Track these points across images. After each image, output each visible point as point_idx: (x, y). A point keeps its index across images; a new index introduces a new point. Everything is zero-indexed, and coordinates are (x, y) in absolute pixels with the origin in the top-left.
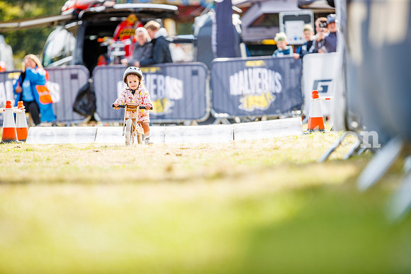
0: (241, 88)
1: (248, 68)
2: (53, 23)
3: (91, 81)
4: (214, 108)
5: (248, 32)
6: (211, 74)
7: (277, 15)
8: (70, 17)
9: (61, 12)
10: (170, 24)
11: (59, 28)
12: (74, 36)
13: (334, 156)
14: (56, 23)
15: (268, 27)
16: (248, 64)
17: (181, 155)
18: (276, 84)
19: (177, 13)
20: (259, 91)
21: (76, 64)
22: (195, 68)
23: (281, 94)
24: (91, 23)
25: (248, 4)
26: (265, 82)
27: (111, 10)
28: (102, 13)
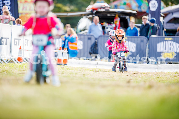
0: (162, 49)
1: (165, 41)
2: (82, 15)
4: (149, 57)
6: (149, 42)
11: (84, 17)
12: (91, 21)
15: (176, 23)
16: (166, 39)
20: (169, 51)
22: (142, 39)
26: (172, 47)
28: (104, 12)
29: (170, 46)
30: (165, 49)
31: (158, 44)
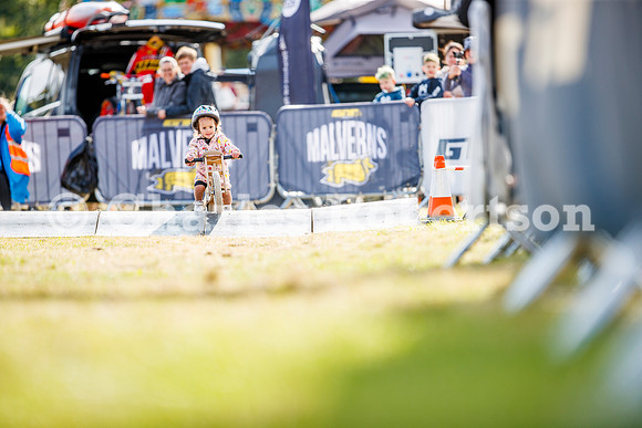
0: (324, 152)
1: (334, 120)
2: (30, 49)
3: (89, 139)
4: (280, 183)
5: (335, 64)
6: (276, 129)
7: (380, 37)
8: (57, 38)
9: (44, 32)
10: (214, 51)
11: (40, 57)
12: (63, 69)
13: (468, 258)
14: (35, 48)
15: (367, 57)
16: (336, 114)
17: (229, 256)
18: (378, 146)
19: (224, 34)
20: (352, 156)
21: (66, 113)
22: (253, 120)
23: (386, 161)
24: (91, 48)
25: (336, 21)
26: (361, 141)
27: (123, 28)
28: (107, 32)
29: (351, 140)
30: (336, 151)
31: (309, 135)
